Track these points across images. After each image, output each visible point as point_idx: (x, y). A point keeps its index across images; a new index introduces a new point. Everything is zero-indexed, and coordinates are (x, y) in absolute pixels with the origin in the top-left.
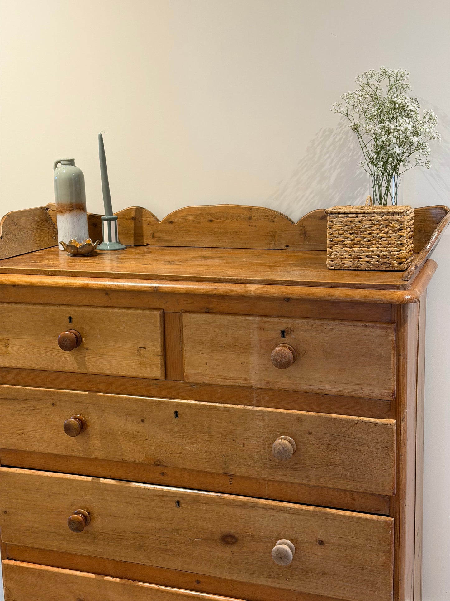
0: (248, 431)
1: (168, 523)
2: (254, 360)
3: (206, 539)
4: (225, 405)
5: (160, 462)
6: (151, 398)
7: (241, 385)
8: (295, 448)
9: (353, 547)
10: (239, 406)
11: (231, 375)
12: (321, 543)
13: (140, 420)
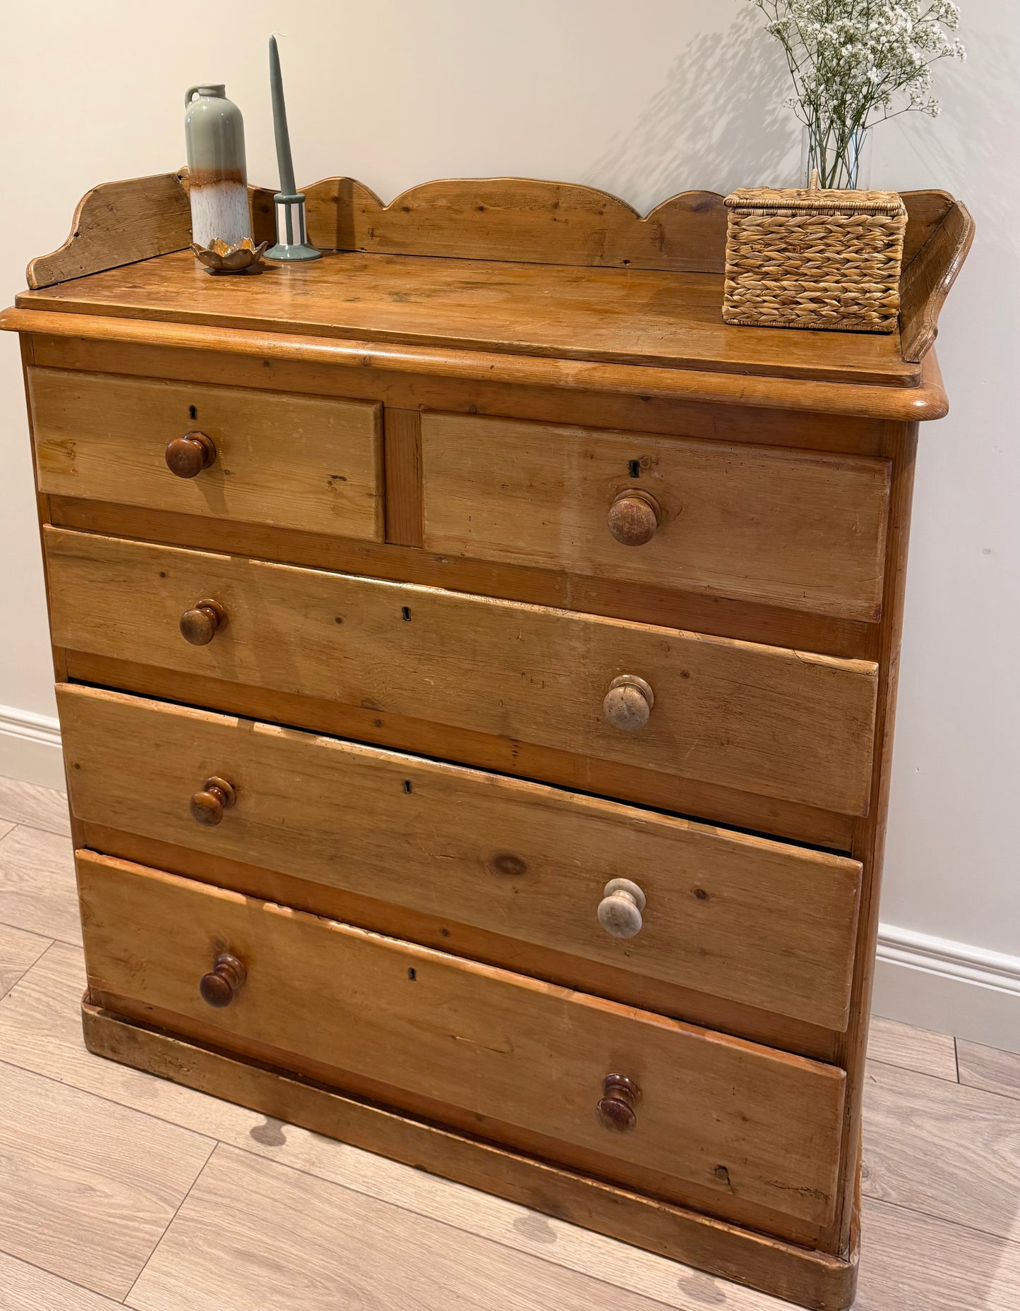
0: (553, 660)
1: (387, 821)
2: (570, 518)
3: (464, 859)
4: (506, 603)
5: (373, 703)
6: (357, 578)
7: (541, 566)
8: (653, 701)
9: (770, 910)
10: (536, 608)
11: (521, 544)
12: (701, 895)
13: (333, 617)
